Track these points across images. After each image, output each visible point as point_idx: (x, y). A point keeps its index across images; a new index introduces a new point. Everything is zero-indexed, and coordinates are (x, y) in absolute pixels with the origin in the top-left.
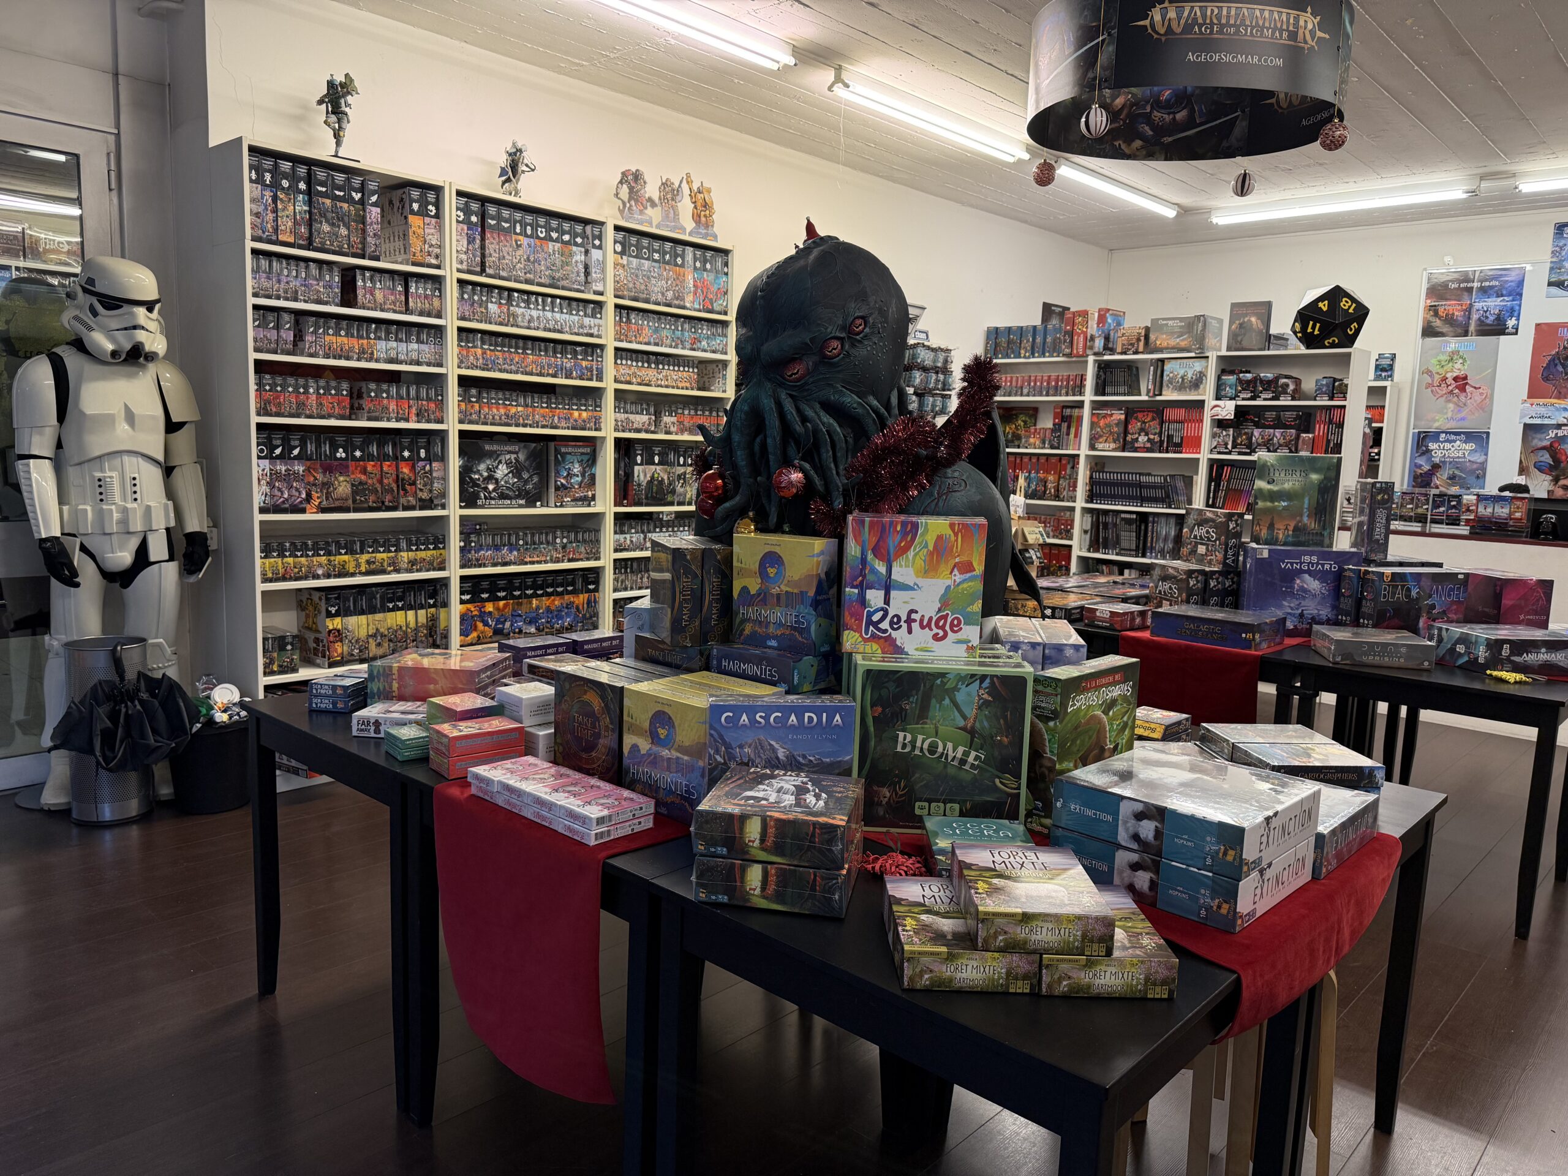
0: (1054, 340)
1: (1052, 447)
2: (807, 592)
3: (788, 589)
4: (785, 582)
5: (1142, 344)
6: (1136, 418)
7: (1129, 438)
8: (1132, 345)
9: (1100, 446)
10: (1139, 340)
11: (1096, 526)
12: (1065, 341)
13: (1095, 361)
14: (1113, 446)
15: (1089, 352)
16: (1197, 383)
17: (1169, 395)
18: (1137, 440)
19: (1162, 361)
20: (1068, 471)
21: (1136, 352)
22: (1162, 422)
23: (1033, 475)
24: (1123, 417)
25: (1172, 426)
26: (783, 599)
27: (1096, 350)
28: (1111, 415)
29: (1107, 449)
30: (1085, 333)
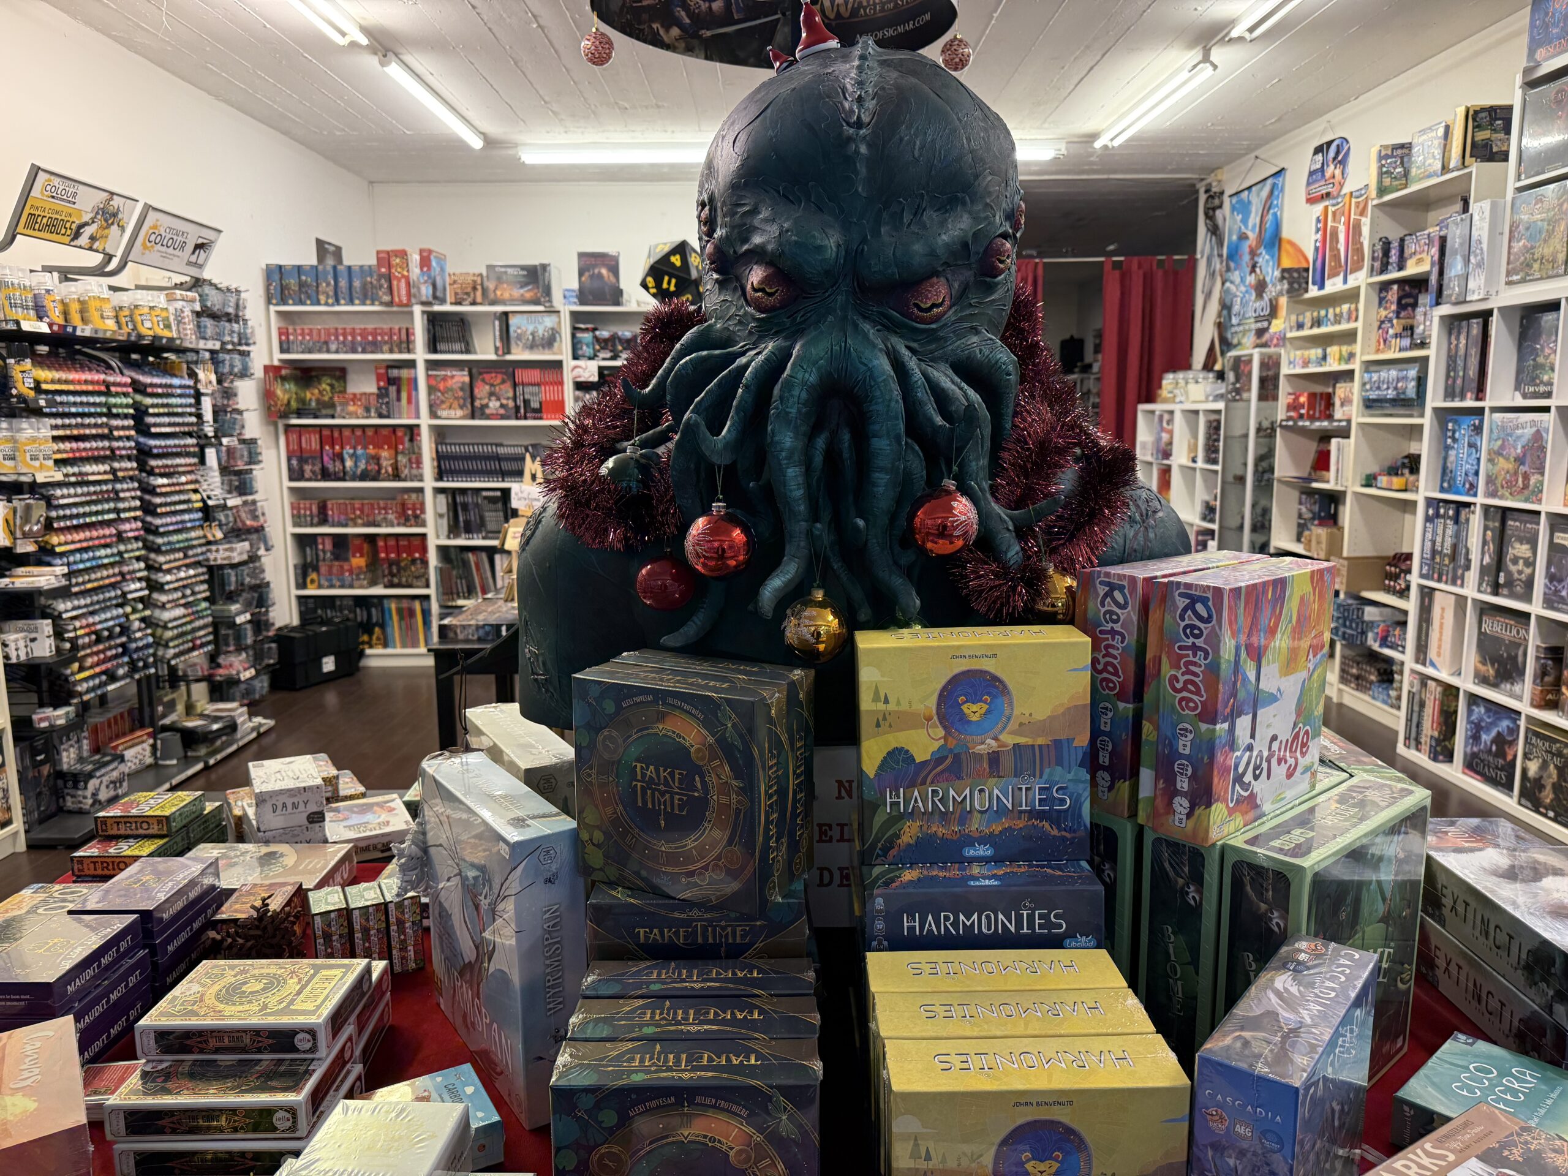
0: (364, 286)
1: (381, 416)
2: (1070, 741)
3: (1022, 740)
4: (1013, 725)
5: (479, 293)
6: (483, 380)
7: (477, 403)
8: (467, 294)
9: (443, 413)
10: (474, 289)
11: (454, 508)
12: (381, 286)
13: (423, 312)
14: (460, 413)
15: (413, 300)
16: (550, 341)
17: (519, 354)
18: (487, 406)
19: (506, 314)
20: (407, 444)
21: (474, 303)
22: (515, 385)
23: (360, 451)
24: (467, 379)
25: (528, 389)
26: (1008, 763)
27: (424, 299)
28: (453, 377)
29: (454, 417)
30: (407, 279)
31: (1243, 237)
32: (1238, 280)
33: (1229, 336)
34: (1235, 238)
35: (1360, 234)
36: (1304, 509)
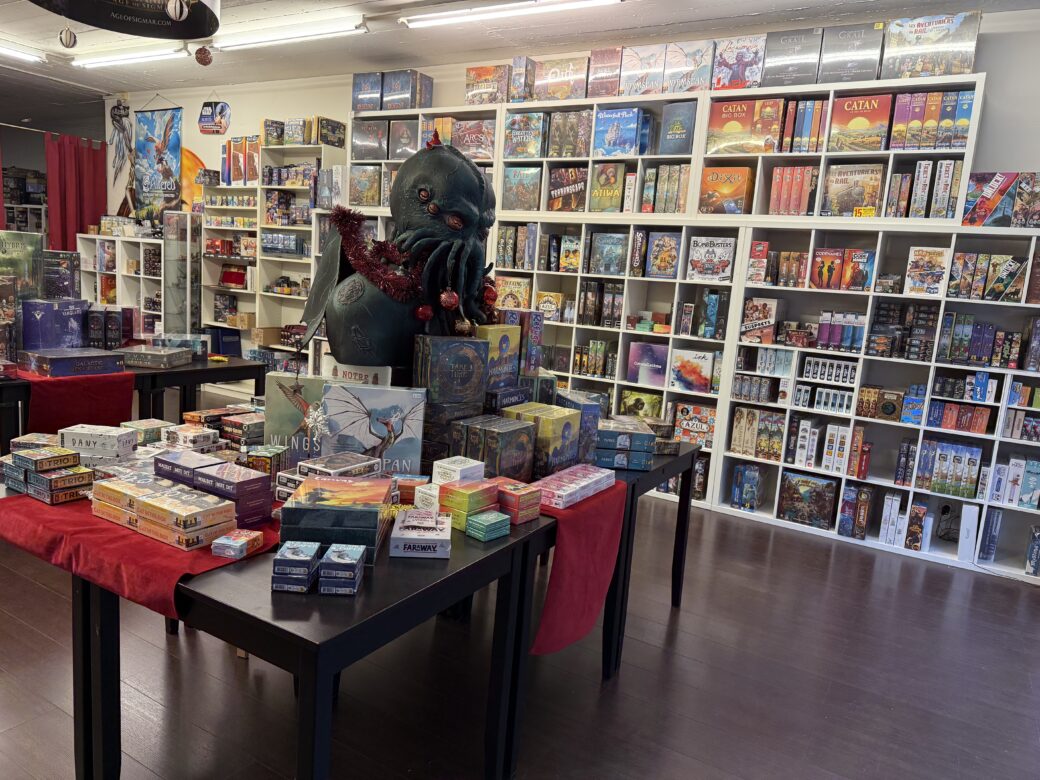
31: (149, 140)
32: (147, 165)
33: (142, 198)
34: (141, 138)
35: (254, 161)
36: (218, 303)
